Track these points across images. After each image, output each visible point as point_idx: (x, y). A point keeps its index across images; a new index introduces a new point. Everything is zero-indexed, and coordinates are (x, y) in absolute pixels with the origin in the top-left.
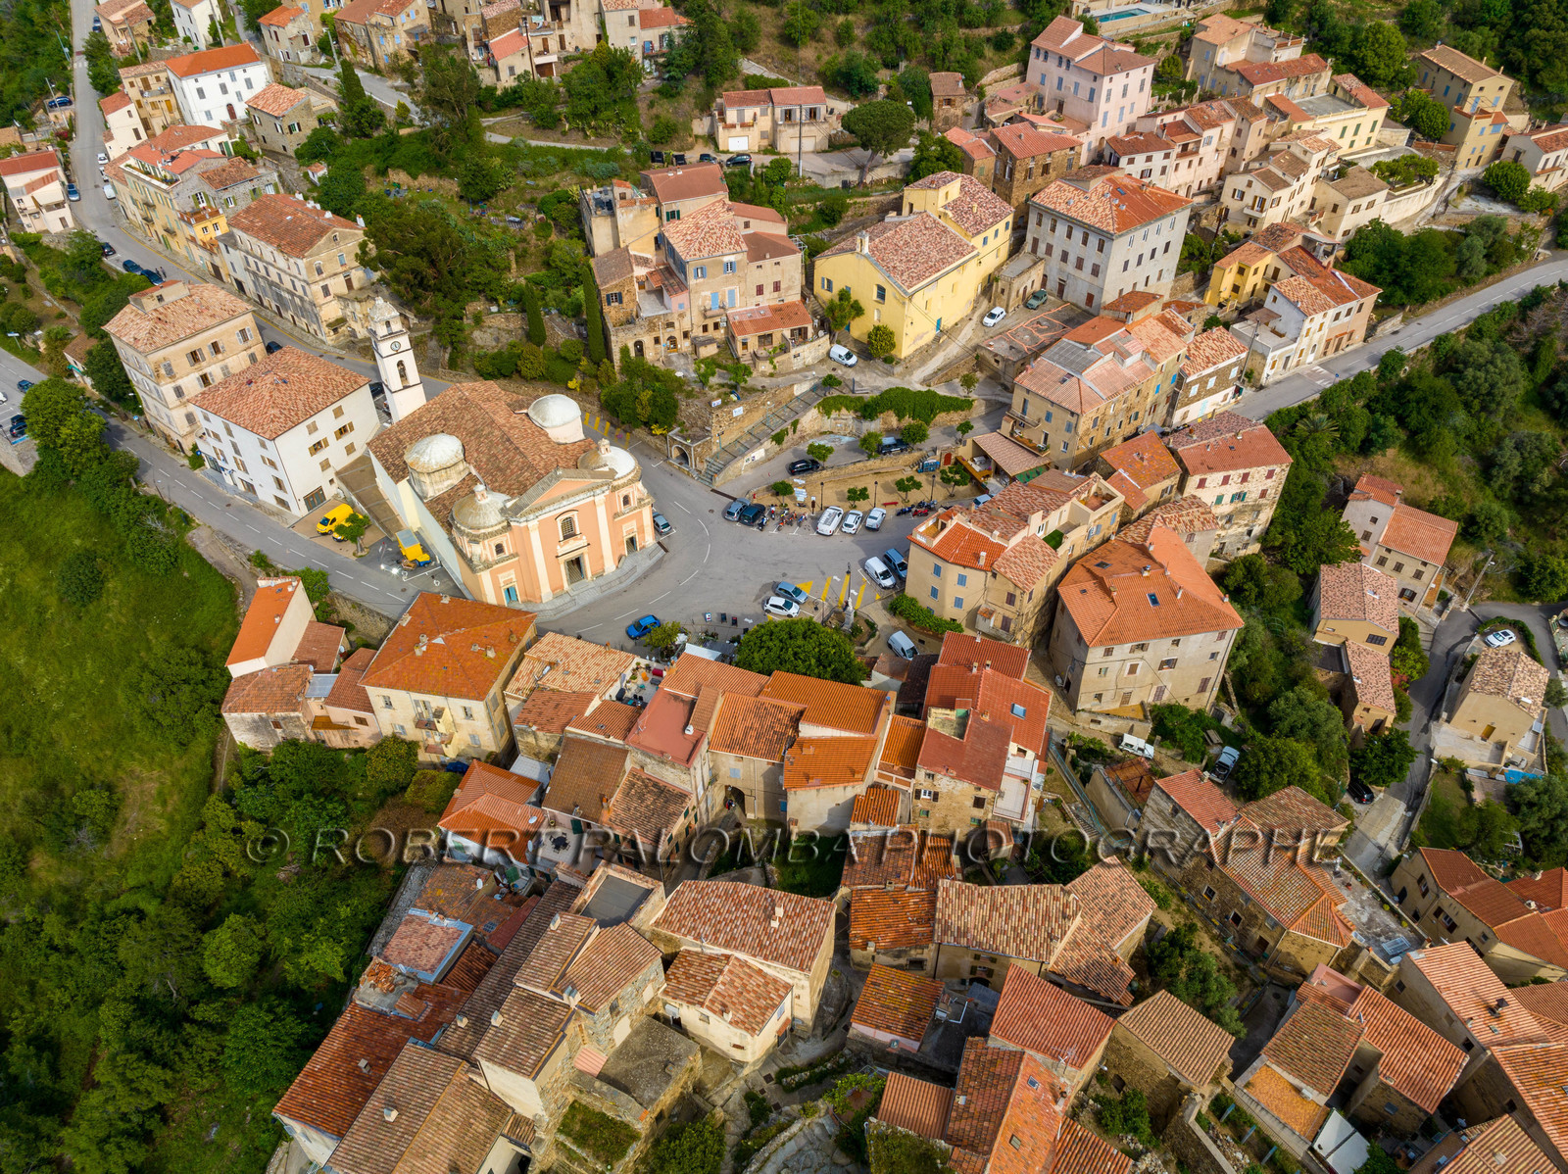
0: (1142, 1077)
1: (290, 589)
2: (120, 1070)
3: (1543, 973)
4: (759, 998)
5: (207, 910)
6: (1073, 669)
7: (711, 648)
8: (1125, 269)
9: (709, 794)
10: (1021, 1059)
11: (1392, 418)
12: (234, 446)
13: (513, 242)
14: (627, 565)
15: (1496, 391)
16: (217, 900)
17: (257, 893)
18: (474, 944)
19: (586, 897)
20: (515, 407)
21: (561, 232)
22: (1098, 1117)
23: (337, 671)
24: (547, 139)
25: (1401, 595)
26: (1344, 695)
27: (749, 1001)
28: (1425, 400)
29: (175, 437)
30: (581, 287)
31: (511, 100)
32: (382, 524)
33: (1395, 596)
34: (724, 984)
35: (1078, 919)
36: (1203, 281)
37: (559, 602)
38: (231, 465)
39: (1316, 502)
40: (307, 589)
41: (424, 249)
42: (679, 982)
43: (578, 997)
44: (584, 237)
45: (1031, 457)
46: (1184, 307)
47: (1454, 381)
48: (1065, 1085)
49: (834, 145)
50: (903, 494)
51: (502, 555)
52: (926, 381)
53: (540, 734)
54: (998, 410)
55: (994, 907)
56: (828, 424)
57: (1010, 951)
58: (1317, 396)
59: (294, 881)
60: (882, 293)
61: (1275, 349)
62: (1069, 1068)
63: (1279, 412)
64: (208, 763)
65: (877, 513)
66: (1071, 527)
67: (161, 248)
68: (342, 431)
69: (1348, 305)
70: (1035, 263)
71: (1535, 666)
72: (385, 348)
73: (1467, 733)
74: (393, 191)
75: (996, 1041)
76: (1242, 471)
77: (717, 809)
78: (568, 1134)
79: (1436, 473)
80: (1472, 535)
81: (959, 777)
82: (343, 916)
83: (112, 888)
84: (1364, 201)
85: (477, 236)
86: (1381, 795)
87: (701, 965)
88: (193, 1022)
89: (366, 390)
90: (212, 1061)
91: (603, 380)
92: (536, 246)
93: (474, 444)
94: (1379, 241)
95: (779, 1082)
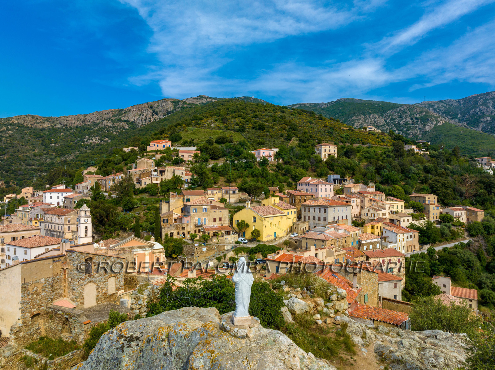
8: (334, 219)
31: (144, 191)
60: (255, 218)
69: (410, 234)
70: (305, 222)
72: (82, 220)
76: (389, 258)
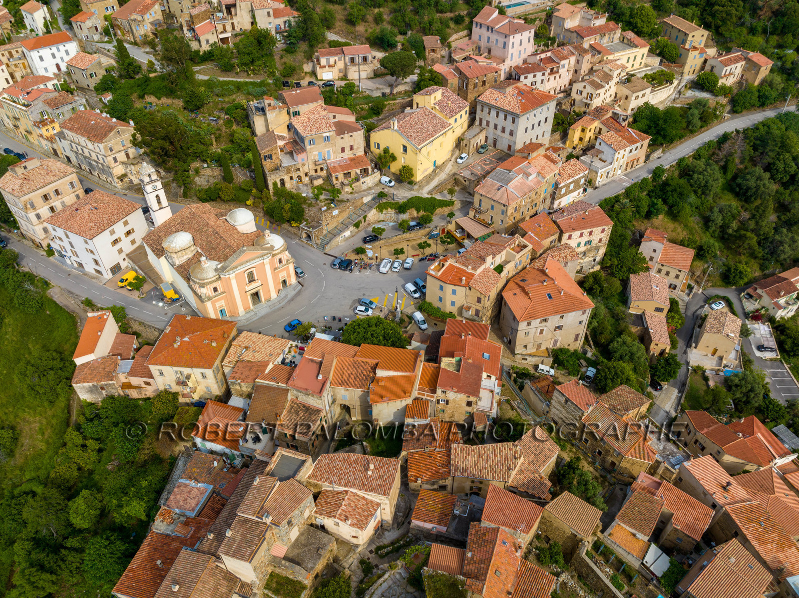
0: (558, 535)
1: (105, 317)
2: (27, 577)
3: (747, 468)
4: (364, 511)
5: (70, 489)
6: (512, 333)
7: (328, 334)
8: (526, 132)
9: (332, 409)
10: (498, 531)
11: (660, 200)
12: (70, 243)
13: (213, 131)
14: (283, 294)
15: (708, 184)
16: (75, 483)
17: (96, 477)
18: (214, 495)
19: (272, 466)
20: (219, 216)
21: (238, 124)
22: (538, 557)
23: (133, 358)
24: (228, 76)
25: (670, 287)
26: (645, 338)
27: (359, 513)
28: (675, 190)
29: (38, 240)
30: (250, 152)
31: (208, 57)
32: (152, 280)
33: (666, 287)
34: (345, 505)
35: (522, 458)
36: (564, 136)
37: (248, 315)
38: (69, 254)
39: (626, 243)
40: (114, 316)
41: (167, 136)
42: (322, 507)
43: (271, 518)
44: (250, 126)
45: (484, 228)
46: (556, 150)
47: (688, 180)
48: (521, 542)
49: (376, 75)
50: (422, 250)
51: (217, 293)
52: (430, 193)
53: (242, 384)
54: (467, 205)
55: (480, 456)
56: (381, 216)
57: (489, 477)
58: (623, 191)
59: (116, 470)
60: (405, 149)
61: (602, 168)
62: (522, 534)
63: (605, 200)
64: (66, 411)
65: (409, 260)
66: (507, 262)
67: (24, 141)
68: (128, 233)
69: (636, 145)
70: (481, 131)
71: (735, 318)
72: (149, 188)
73: (705, 353)
74: (148, 107)
75: (485, 523)
76: (589, 230)
77: (337, 416)
78: (270, 589)
79: (682, 226)
80: (701, 255)
81: (459, 392)
82: (144, 486)
83: (17, 481)
84: (640, 94)
85: (194, 128)
86: (666, 386)
87: (333, 497)
88: (66, 548)
89: (140, 211)
90: (77, 568)
91: (265, 199)
92: (226, 132)
93: (199, 236)
94: (649, 113)
95: (377, 553)
